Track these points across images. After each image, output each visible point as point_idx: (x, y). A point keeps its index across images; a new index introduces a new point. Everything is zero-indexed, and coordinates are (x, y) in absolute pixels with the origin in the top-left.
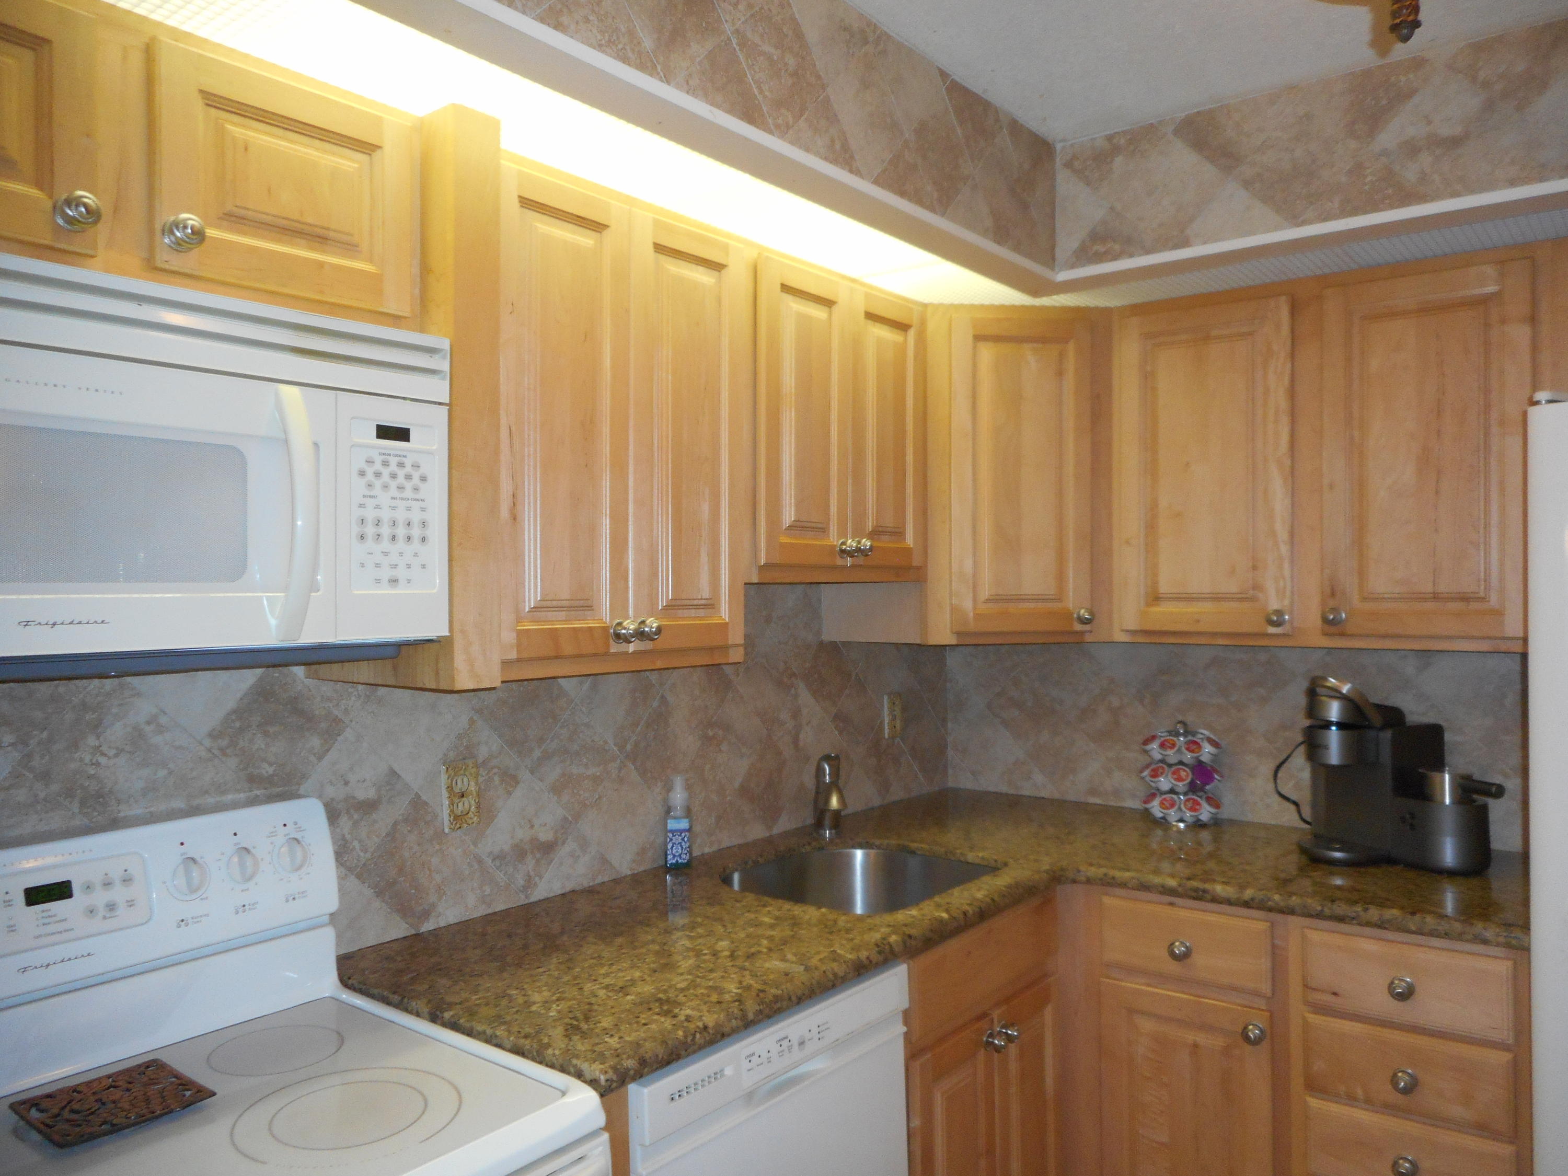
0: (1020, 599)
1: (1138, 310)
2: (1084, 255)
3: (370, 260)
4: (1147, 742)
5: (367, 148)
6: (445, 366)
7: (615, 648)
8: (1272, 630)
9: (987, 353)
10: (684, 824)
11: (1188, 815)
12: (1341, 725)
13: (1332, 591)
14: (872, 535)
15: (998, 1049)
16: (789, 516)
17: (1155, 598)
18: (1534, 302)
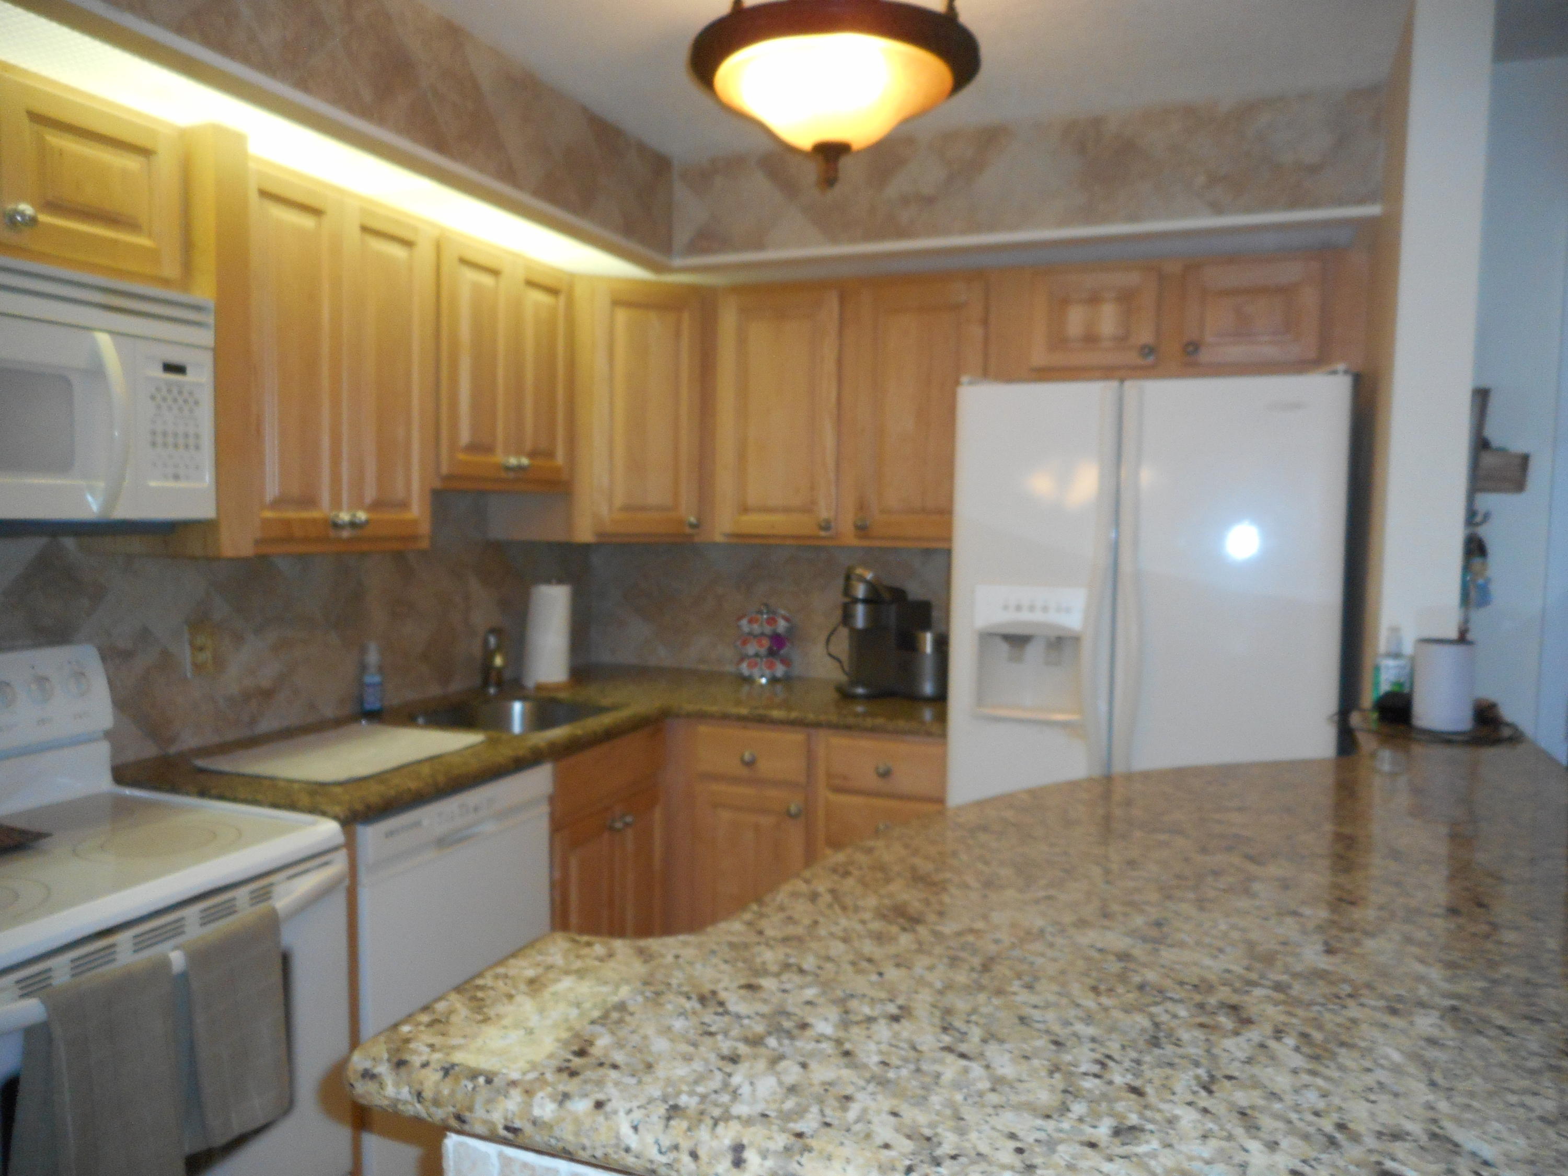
0: (643, 508)
1: (736, 290)
2: (693, 248)
3: (150, 236)
4: (740, 618)
5: (145, 152)
6: (210, 319)
7: (332, 534)
8: (823, 533)
9: (622, 316)
10: (376, 679)
11: (767, 672)
12: (866, 601)
13: (862, 506)
14: (532, 455)
15: (619, 831)
16: (465, 437)
17: (745, 509)
18: (987, 309)
